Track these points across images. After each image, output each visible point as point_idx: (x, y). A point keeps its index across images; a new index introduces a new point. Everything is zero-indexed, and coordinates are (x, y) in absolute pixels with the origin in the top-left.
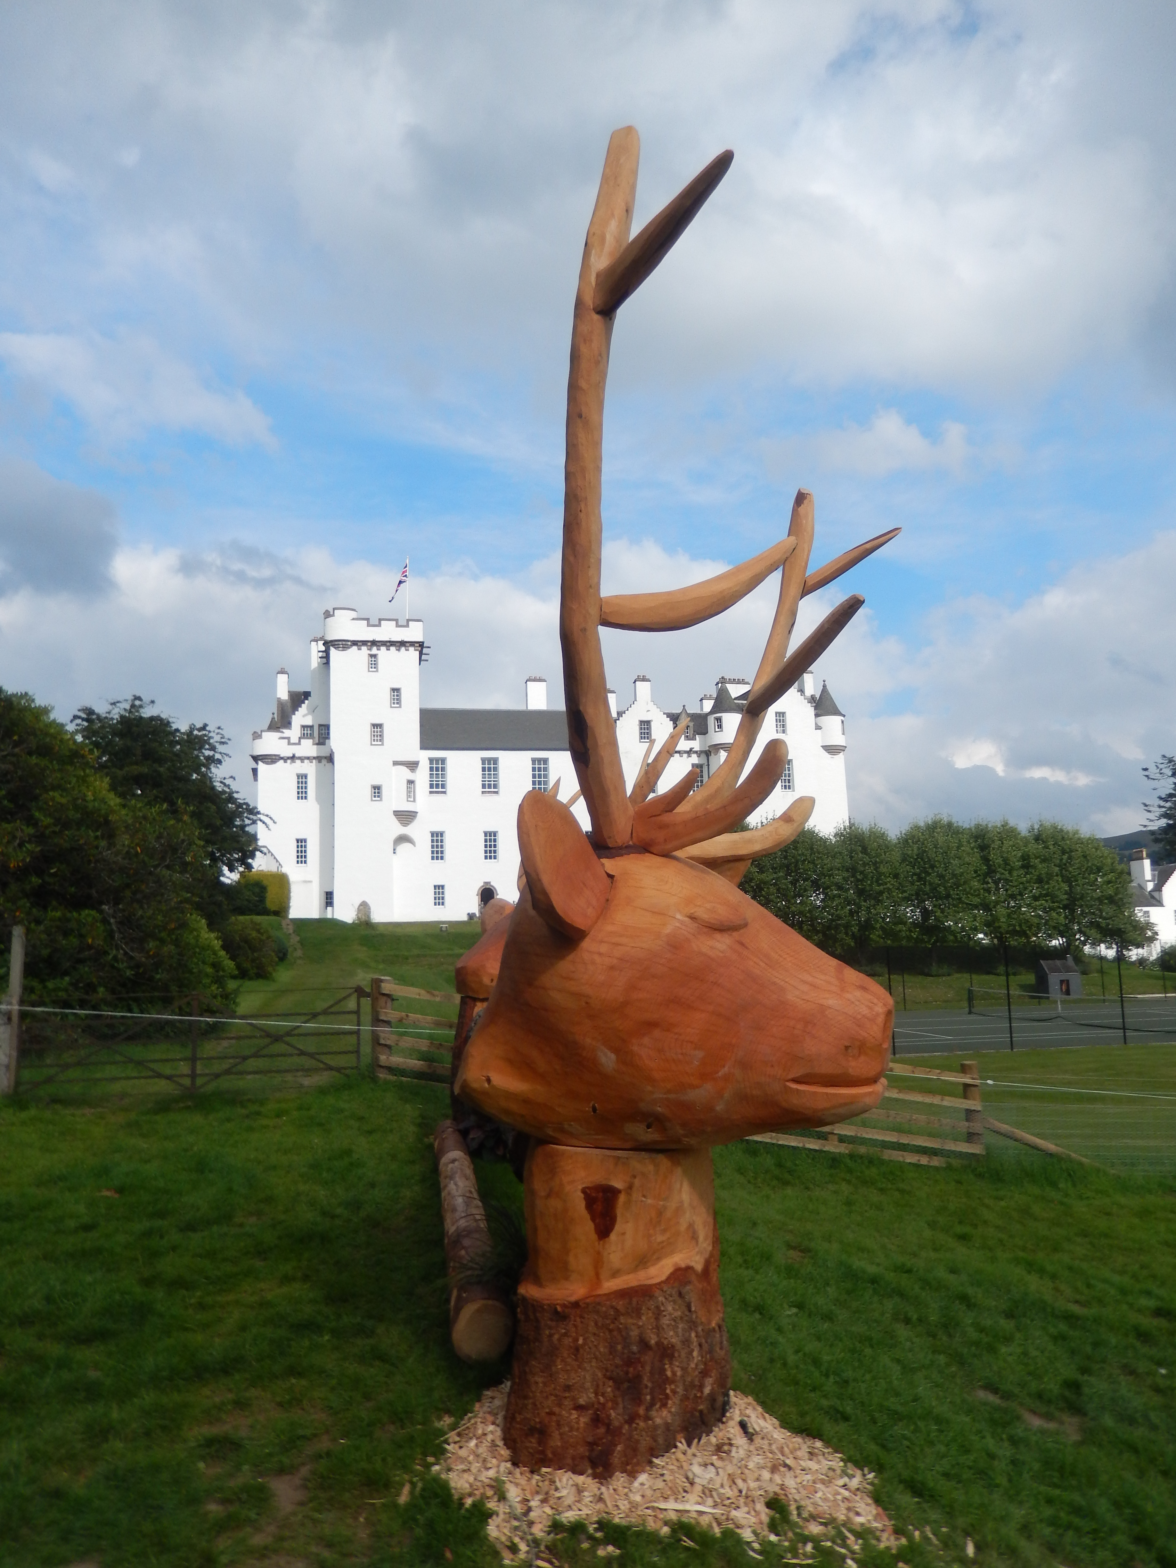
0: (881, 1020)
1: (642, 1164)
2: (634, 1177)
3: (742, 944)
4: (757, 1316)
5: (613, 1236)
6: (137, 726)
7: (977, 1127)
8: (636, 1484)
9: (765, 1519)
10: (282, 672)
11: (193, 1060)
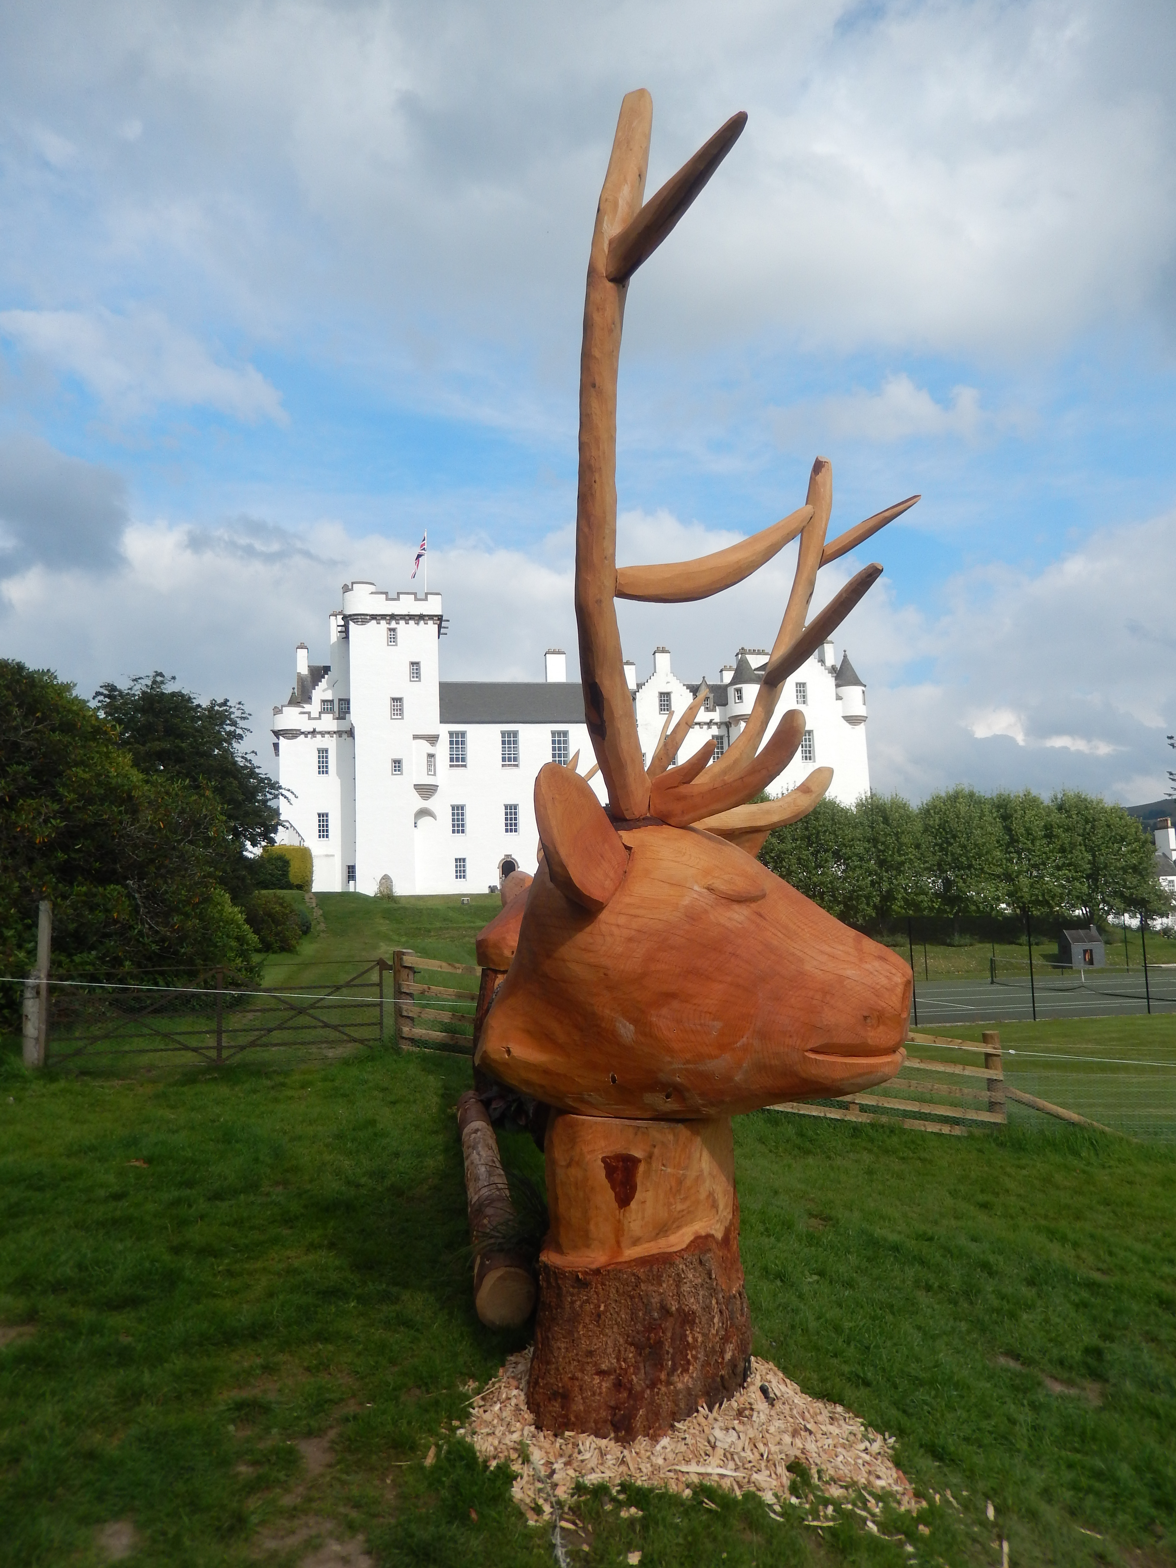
0: (899, 990)
1: (662, 1133)
2: (655, 1146)
3: (761, 916)
4: (779, 1283)
5: (633, 1205)
6: (159, 702)
7: (998, 1096)
8: (658, 1448)
9: (786, 1482)
10: (302, 647)
11: (219, 1032)
